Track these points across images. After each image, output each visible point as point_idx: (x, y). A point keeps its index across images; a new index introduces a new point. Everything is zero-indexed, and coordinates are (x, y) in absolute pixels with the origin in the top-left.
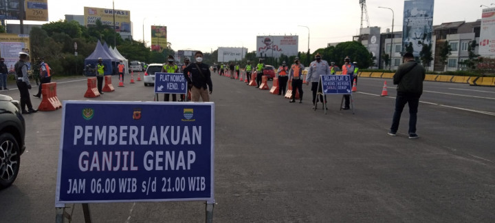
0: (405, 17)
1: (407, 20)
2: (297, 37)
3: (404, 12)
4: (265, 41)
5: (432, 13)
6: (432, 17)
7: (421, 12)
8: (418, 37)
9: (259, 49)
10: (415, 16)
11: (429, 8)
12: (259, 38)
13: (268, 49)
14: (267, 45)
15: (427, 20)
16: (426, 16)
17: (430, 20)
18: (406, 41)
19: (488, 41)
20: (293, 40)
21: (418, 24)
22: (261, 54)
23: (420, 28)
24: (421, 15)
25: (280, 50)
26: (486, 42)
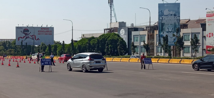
0: (160, 16)
1: (161, 18)
2: (52, 29)
3: (159, 12)
4: (24, 31)
5: (179, 13)
6: (179, 17)
7: (171, 13)
8: (170, 31)
9: (18, 38)
10: (167, 15)
11: (177, 10)
12: (17, 28)
13: (27, 38)
14: (26, 34)
15: (175, 18)
16: (175, 15)
17: (178, 18)
18: (162, 33)
19: (212, 34)
20: (49, 31)
21: (169, 21)
22: (22, 42)
23: (171, 24)
24: (172, 15)
25: (38, 39)
26: (211, 35)
